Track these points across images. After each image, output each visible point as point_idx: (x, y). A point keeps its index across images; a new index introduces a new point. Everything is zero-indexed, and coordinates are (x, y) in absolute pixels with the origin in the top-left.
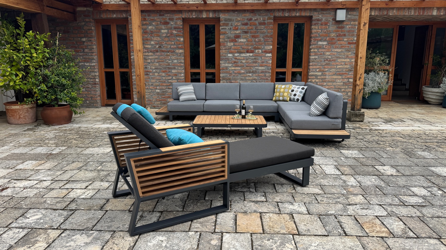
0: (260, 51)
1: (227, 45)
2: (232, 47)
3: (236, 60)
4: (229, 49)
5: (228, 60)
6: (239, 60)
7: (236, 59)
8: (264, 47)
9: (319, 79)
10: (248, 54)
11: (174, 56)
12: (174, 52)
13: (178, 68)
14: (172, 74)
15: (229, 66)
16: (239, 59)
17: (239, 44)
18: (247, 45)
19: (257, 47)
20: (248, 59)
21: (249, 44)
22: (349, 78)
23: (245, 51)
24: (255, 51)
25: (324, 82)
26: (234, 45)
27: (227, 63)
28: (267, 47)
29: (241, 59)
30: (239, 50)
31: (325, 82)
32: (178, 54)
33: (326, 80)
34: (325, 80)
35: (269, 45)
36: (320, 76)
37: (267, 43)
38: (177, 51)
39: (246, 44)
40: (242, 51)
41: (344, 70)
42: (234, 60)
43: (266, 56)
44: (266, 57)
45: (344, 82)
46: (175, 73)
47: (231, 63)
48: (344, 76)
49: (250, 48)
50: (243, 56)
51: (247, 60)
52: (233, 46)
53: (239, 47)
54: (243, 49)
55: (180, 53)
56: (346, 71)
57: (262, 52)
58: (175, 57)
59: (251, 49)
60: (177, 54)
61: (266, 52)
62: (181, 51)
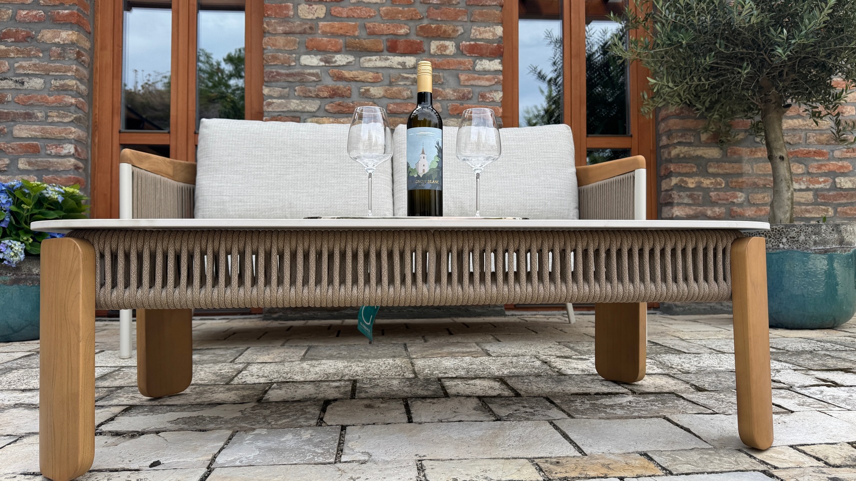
0: (451, 47)
1: (296, 14)
2: (321, 24)
3: (341, 84)
4: (303, 33)
5: (302, 82)
6: (353, 85)
7: (340, 78)
8: (467, 32)
9: (715, 175)
10: (395, 60)
11: (29, 57)
12: (29, 38)
13: (47, 116)
14: (15, 144)
15: (308, 108)
16: (353, 80)
17: (350, 13)
18: (391, 17)
19: (438, 28)
20: (397, 79)
21: (401, 12)
22: (833, 174)
23: (382, 46)
24: (426, 48)
25: (734, 189)
26: (329, 16)
27: (299, 97)
28: (482, 29)
29: (361, 78)
30: (353, 40)
31: (741, 190)
32: (49, 50)
33: (744, 179)
34: (740, 180)
35: (488, 21)
36: (717, 161)
37: (481, 15)
38: (47, 35)
39: (386, 14)
40: (367, 43)
41: (812, 140)
42: (329, 82)
43: (478, 67)
44: (479, 72)
45: (817, 190)
46: (27, 139)
47: (317, 97)
48: (815, 164)
49: (402, 31)
50: (370, 65)
51: (391, 84)
52: (324, 19)
53: (354, 26)
54: (372, 34)
55: (63, 46)
56: (820, 142)
57: (460, 51)
58: (35, 61)
59: (407, 35)
60: (46, 49)
61: (478, 51)
62: (66, 35)
